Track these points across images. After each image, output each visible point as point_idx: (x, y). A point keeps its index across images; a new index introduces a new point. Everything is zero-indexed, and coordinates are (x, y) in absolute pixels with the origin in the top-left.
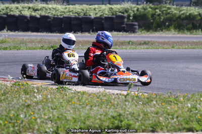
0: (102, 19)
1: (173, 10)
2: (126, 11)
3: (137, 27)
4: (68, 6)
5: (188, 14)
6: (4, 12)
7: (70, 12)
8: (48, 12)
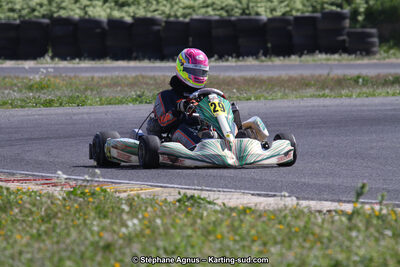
0: (287, 22)
3: (376, 40)
6: (43, 10)
7: (207, 6)
8: (154, 7)
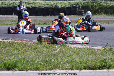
0: (65, 8)
1: (103, 3)
2: (78, 4)
3: (84, 13)
4: (46, 2)
5: (111, 6)
6: (12, 5)
7: (48, 5)
8: (36, 5)
